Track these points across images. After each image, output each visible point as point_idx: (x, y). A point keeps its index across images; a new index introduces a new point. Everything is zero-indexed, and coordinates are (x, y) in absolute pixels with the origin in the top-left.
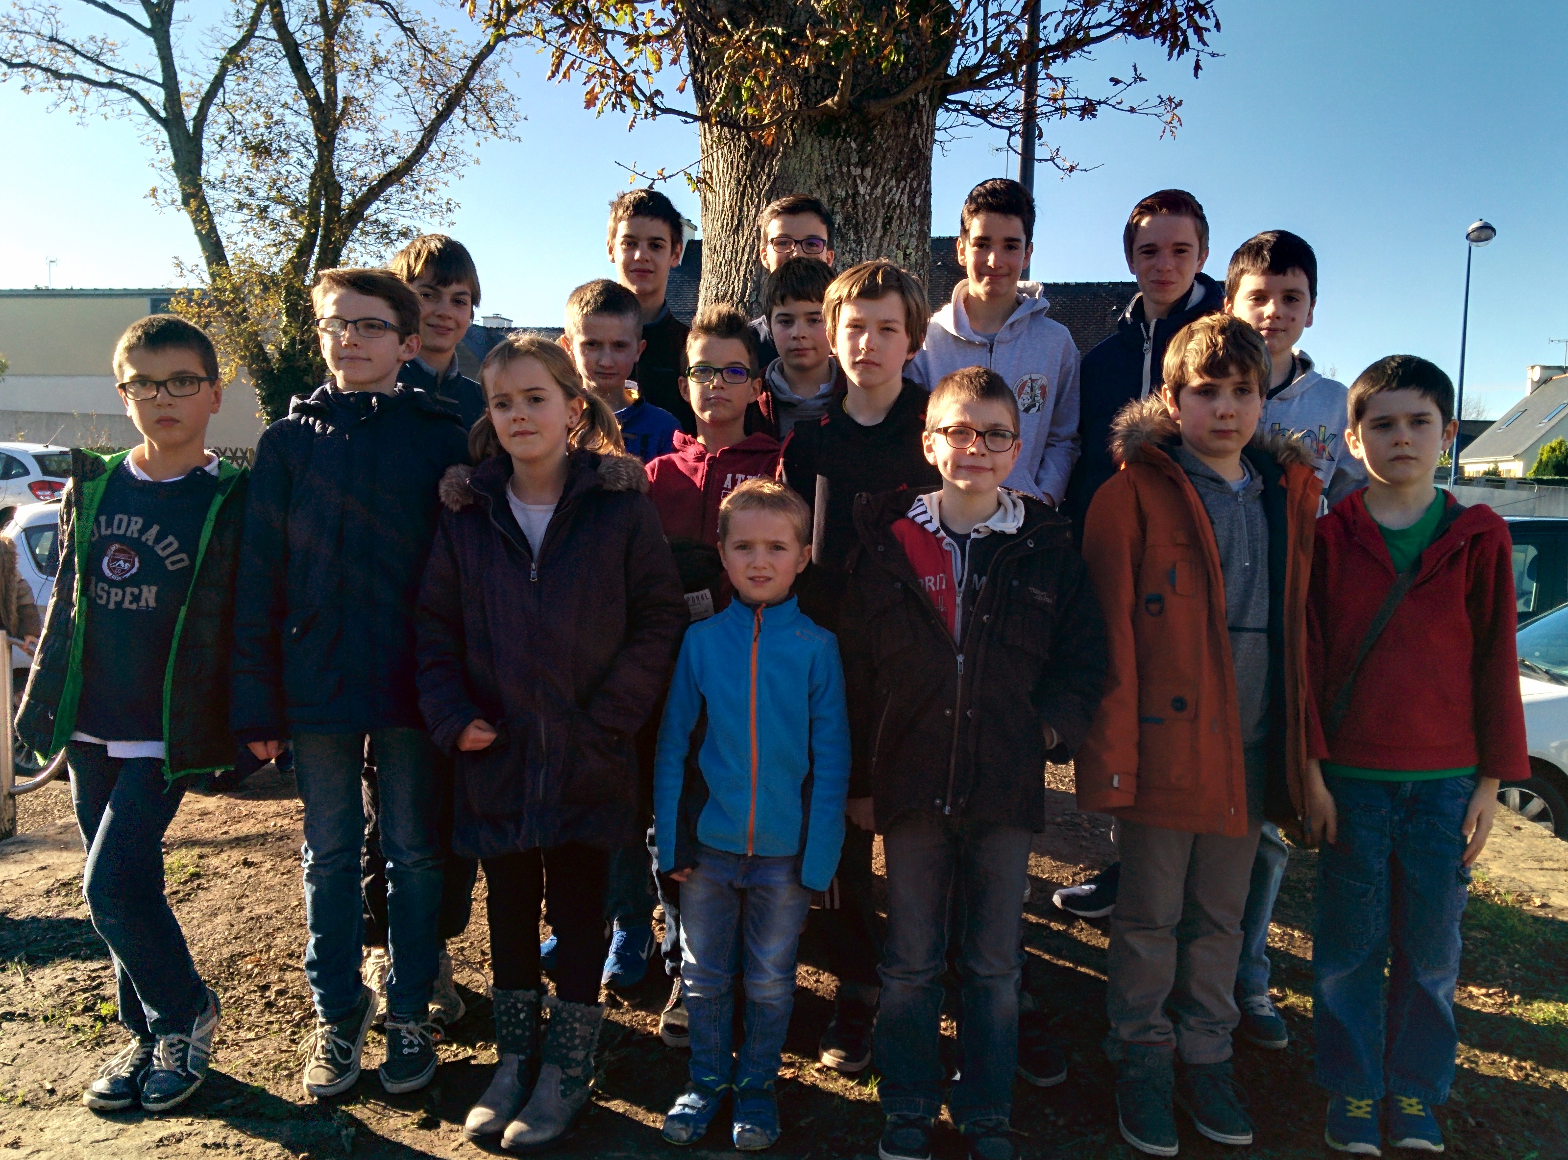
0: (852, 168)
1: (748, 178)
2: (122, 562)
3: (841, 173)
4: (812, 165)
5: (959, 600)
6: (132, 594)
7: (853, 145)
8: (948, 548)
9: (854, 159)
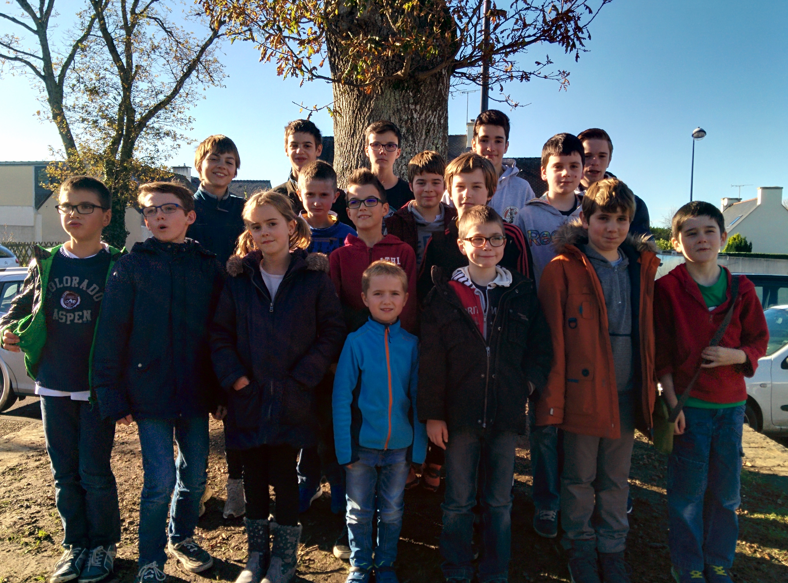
0: (410, 105)
1: (359, 110)
2: (71, 300)
3: (405, 108)
4: (390, 104)
5: (485, 319)
6: (79, 315)
7: (411, 94)
8: (477, 294)
9: (411, 101)
